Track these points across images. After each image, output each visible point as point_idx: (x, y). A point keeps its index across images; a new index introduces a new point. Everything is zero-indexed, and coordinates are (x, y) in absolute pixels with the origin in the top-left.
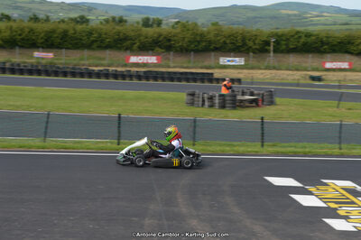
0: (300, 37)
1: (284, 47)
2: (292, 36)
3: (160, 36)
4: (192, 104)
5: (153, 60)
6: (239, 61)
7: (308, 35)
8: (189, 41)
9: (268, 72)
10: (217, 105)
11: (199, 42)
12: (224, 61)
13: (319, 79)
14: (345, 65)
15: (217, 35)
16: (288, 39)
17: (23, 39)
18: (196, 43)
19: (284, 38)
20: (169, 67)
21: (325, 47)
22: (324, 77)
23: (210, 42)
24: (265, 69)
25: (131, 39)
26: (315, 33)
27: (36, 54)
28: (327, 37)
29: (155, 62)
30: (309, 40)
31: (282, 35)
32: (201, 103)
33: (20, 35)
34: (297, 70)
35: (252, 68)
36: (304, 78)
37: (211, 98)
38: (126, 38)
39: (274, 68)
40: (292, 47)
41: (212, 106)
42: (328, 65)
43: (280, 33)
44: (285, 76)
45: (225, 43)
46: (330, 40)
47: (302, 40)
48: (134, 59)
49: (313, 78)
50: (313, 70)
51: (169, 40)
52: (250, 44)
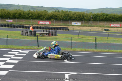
0: (104, 16)
1: (98, 19)
2: (101, 15)
3: (53, 15)
4: (22, 34)
5: (48, 23)
6: (79, 24)
7: (107, 15)
8: (63, 17)
9: (89, 27)
10: (29, 35)
11: (67, 17)
12: (73, 23)
13: (108, 30)
14: (119, 25)
15: (74, 15)
16: (99, 16)
17: (5, 16)
18: (66, 17)
19: (98, 16)
20: (54, 25)
21: (114, 19)
22: (110, 30)
23: (71, 17)
24: (89, 26)
25: (43, 16)
26: (110, 14)
27: (7, 20)
28: (114, 16)
29: (49, 23)
30: (107, 17)
31: (98, 15)
32: (25, 34)
33: (5, 14)
34: (100, 27)
35: (84, 26)
36: (102, 30)
37: (27, 32)
38: (41, 16)
39: (92, 26)
40: (101, 19)
41: (28, 35)
42: (112, 25)
43: (97, 14)
44: (95, 29)
45: (76, 17)
46: (115, 17)
47: (105, 17)
48: (41, 23)
49: (105, 30)
50: (107, 27)
51: (56, 16)
52: (86, 18)
